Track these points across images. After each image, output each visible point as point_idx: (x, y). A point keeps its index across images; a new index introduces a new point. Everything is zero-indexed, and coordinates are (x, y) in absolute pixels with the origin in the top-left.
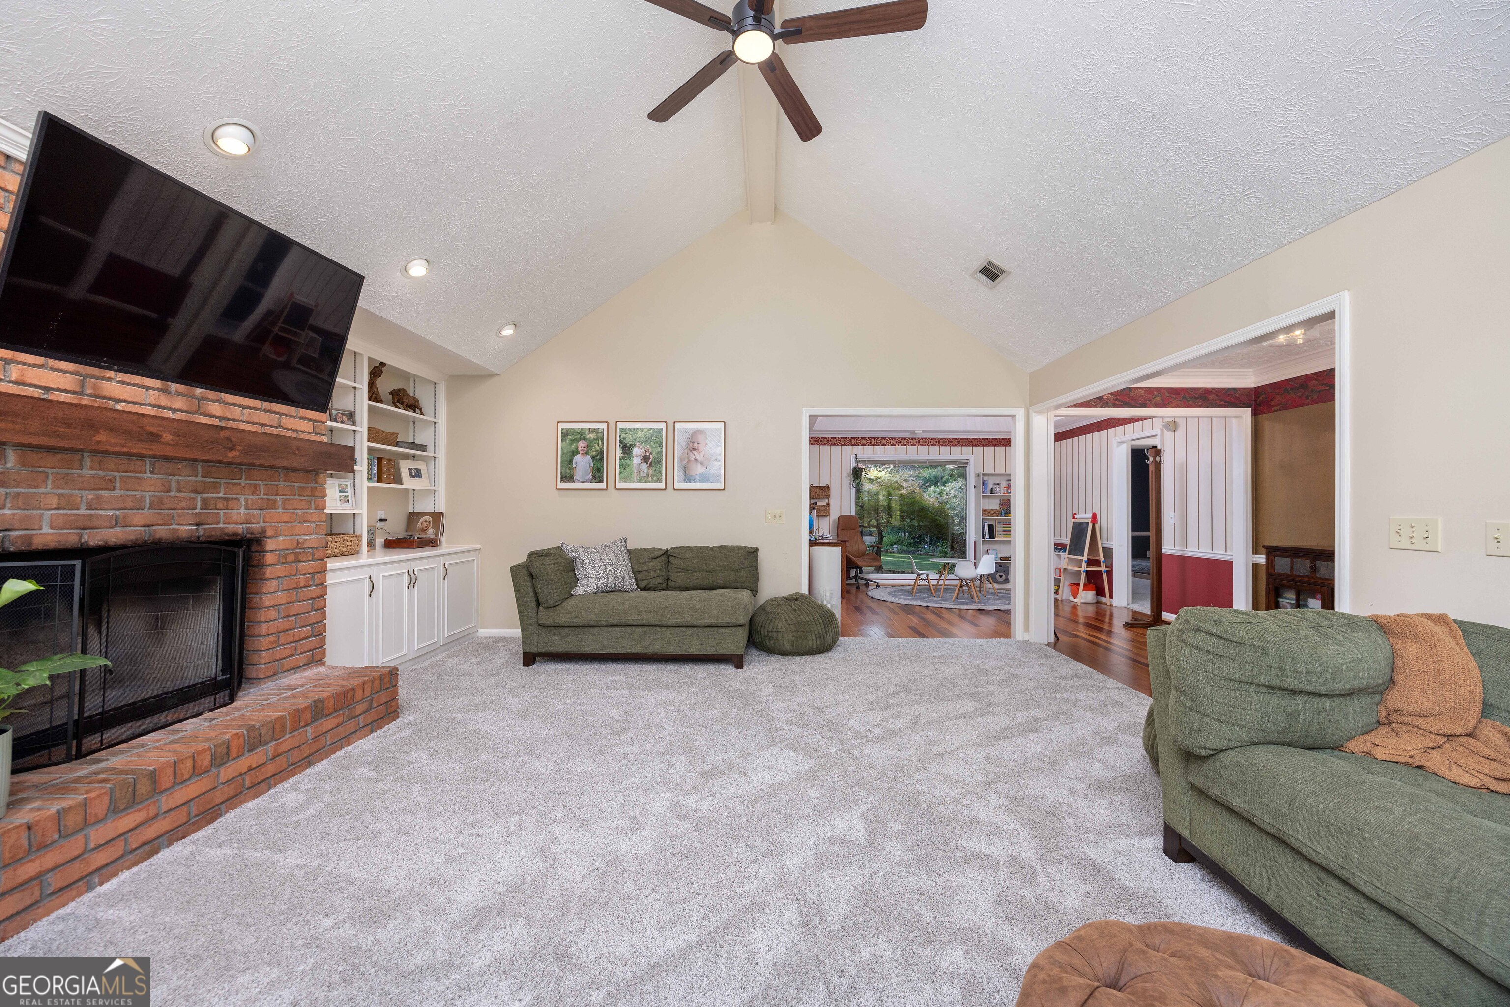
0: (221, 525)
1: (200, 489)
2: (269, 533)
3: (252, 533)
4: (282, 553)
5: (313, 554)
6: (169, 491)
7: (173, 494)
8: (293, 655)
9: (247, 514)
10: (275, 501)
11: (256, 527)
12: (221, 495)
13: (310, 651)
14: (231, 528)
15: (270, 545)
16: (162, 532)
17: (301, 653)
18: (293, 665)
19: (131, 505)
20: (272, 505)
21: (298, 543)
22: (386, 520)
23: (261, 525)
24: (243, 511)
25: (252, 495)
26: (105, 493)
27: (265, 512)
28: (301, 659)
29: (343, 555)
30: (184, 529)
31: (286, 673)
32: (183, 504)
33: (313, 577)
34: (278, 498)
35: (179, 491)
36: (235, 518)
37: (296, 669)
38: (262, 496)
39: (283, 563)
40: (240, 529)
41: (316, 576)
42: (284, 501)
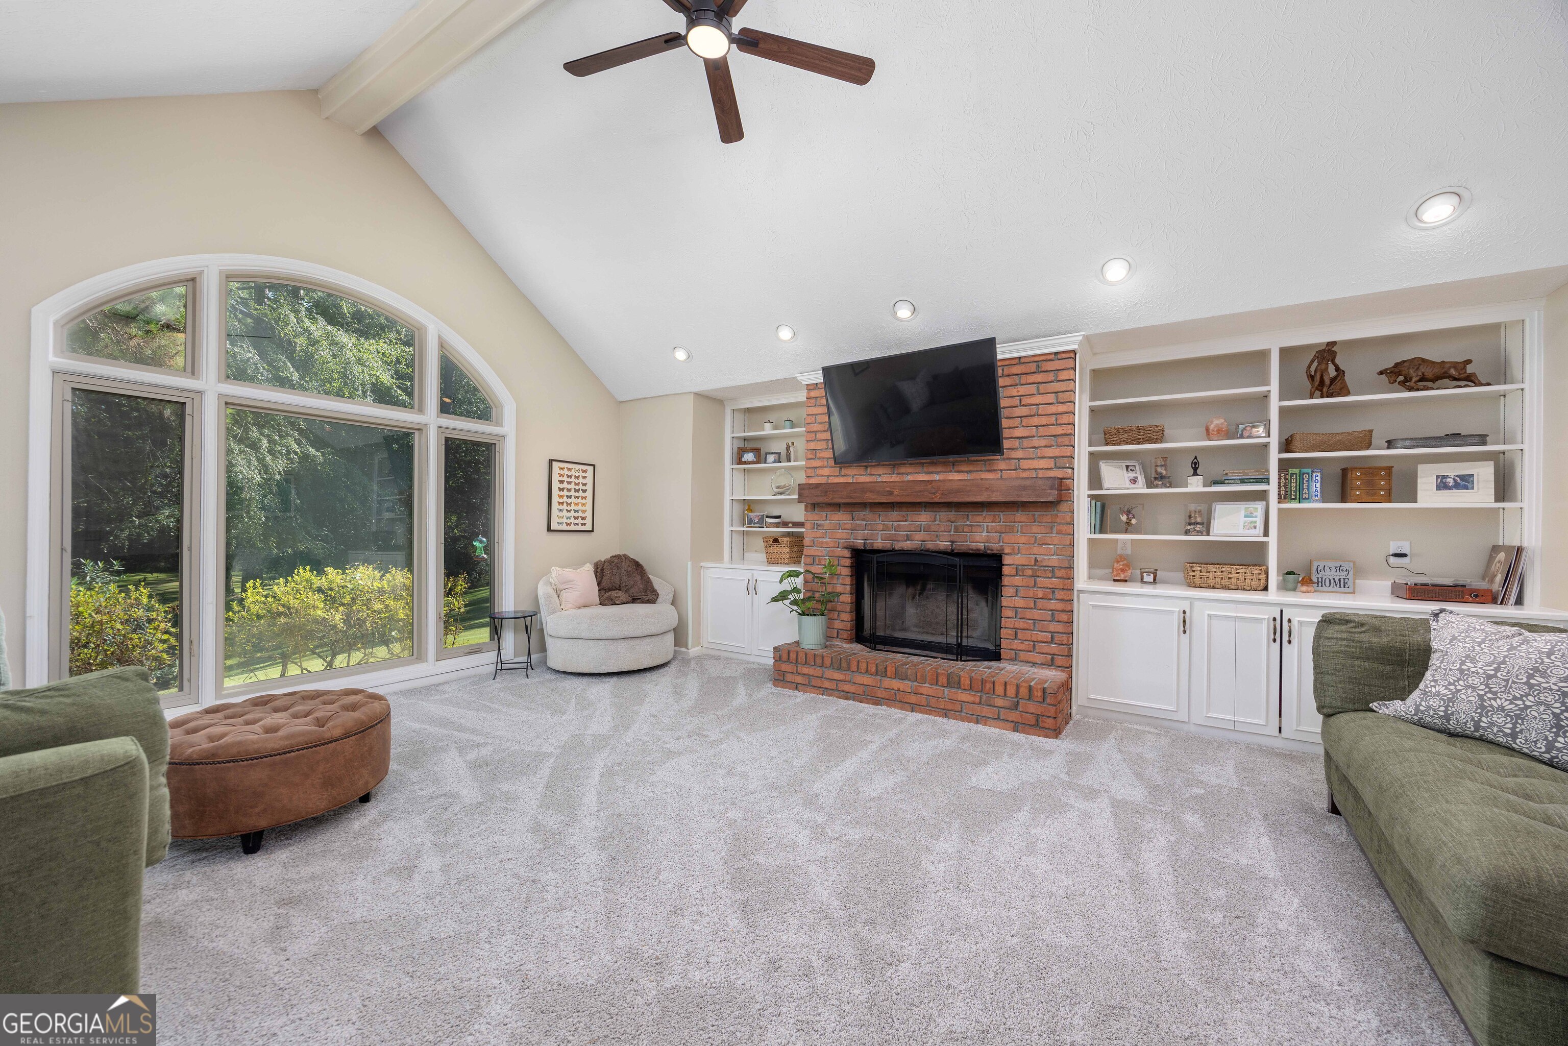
0: (968, 543)
1: (953, 519)
2: (1006, 551)
3: (991, 550)
4: (1020, 567)
5: (1053, 571)
6: (935, 521)
7: (937, 522)
8: (1031, 652)
9: (987, 536)
10: (1014, 526)
11: (995, 546)
12: (968, 523)
13: (1050, 654)
14: (974, 546)
15: (1007, 560)
16: (930, 545)
17: (1039, 653)
18: (1031, 659)
19: (913, 529)
20: (1011, 530)
21: (1036, 560)
22: (1405, 555)
23: (1001, 544)
24: (984, 534)
25: (992, 522)
26: (902, 523)
27: (1003, 535)
28: (1039, 659)
29: (1209, 587)
30: (943, 544)
31: (1023, 663)
32: (942, 529)
33: (1054, 592)
34: (1017, 525)
35: (940, 521)
36: (978, 538)
37: (1034, 664)
38: (1001, 523)
39: (1020, 576)
40: (981, 546)
41: (1056, 591)
42: (1022, 527)
